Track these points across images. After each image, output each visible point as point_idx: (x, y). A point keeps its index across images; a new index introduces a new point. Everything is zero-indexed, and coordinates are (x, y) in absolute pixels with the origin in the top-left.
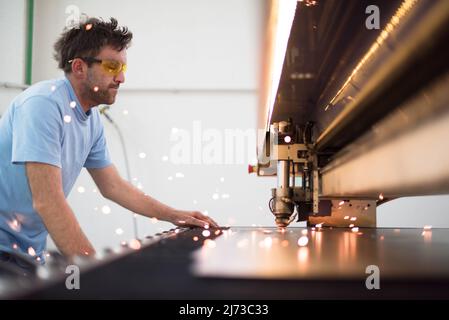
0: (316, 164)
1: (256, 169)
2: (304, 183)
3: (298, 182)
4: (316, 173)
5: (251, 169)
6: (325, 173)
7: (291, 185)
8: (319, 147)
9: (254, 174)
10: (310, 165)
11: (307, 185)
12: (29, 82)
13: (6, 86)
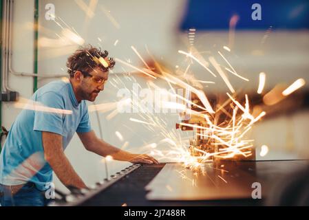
1: (180, 126)
9: (180, 129)
12: (36, 71)
13: (22, 75)
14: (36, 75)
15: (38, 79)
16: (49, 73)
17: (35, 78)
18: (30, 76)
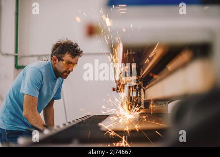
0: (142, 85)
1: (116, 89)
2: (137, 94)
3: (134, 94)
4: (142, 90)
5: (114, 90)
6: (146, 89)
7: (131, 95)
8: (144, 77)
9: (115, 91)
10: (140, 86)
11: (139, 95)
12: (16, 52)
13: (7, 55)
14: (16, 54)
15: (18, 57)
16: (26, 54)
17: (16, 57)
18: (12, 55)
